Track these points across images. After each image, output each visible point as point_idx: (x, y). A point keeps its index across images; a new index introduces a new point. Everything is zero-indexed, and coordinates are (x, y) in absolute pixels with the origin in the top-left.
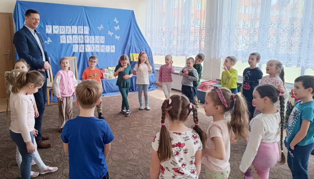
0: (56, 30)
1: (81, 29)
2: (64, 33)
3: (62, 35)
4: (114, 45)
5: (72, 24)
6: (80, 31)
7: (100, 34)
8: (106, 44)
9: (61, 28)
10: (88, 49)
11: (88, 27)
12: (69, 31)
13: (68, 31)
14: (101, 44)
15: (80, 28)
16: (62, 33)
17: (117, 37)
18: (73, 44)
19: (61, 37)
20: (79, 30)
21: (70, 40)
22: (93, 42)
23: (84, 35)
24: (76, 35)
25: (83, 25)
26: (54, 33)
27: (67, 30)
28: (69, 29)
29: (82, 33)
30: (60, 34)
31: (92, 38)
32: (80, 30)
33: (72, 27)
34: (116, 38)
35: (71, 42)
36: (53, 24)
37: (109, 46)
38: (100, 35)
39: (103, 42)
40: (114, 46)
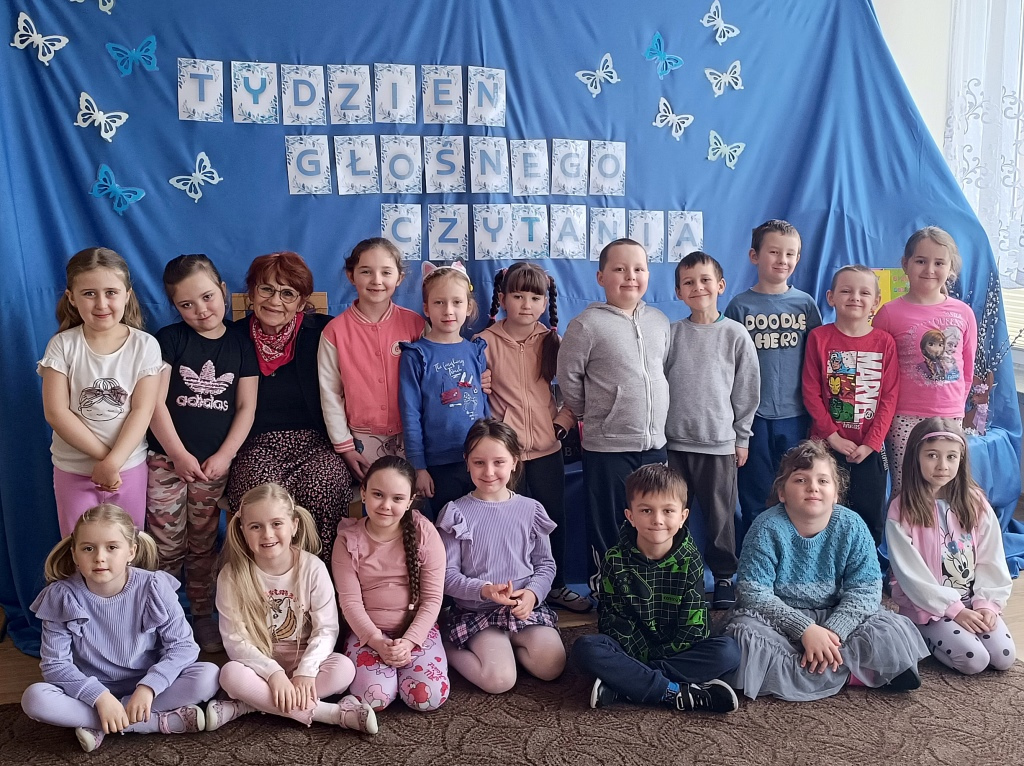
0: (256, 95)
1: (442, 87)
2: (312, 114)
3: (298, 130)
4: (693, 208)
5: (376, 47)
6: (438, 102)
7: (591, 124)
8: (635, 199)
9: (297, 83)
10: (494, 240)
11: (501, 74)
12: (354, 101)
13: (345, 106)
14: (599, 201)
15: (437, 82)
16: (304, 121)
17: (725, 150)
18: (387, 198)
19: (295, 147)
20: (428, 98)
21: (360, 167)
22: (537, 186)
23: (466, 130)
24: (409, 130)
25: (459, 57)
26: (238, 119)
27: (338, 95)
28: (354, 88)
29: (453, 114)
30: (287, 121)
31: (526, 156)
32: (437, 92)
33: (379, 75)
34: (711, 157)
35: (365, 185)
36: (230, 51)
37: (660, 214)
38: (593, 132)
39: (614, 186)
40: (699, 215)
